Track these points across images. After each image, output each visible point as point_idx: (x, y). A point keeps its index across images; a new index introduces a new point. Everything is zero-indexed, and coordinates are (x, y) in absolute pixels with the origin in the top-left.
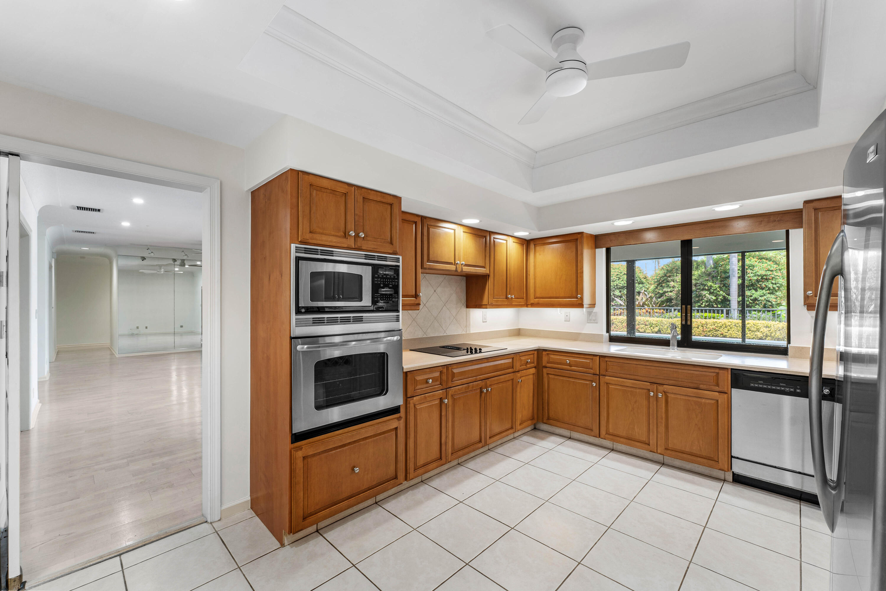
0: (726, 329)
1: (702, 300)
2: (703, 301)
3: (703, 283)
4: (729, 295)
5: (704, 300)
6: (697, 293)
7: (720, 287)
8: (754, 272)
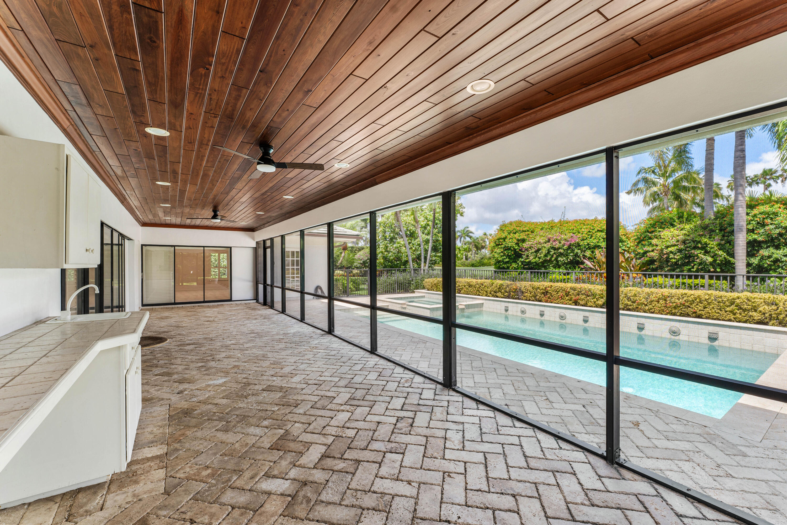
0: (701, 305)
1: (694, 261)
2: (695, 263)
3: (695, 239)
4: (733, 256)
5: (697, 262)
6: (687, 252)
7: (719, 245)
8: (776, 222)
